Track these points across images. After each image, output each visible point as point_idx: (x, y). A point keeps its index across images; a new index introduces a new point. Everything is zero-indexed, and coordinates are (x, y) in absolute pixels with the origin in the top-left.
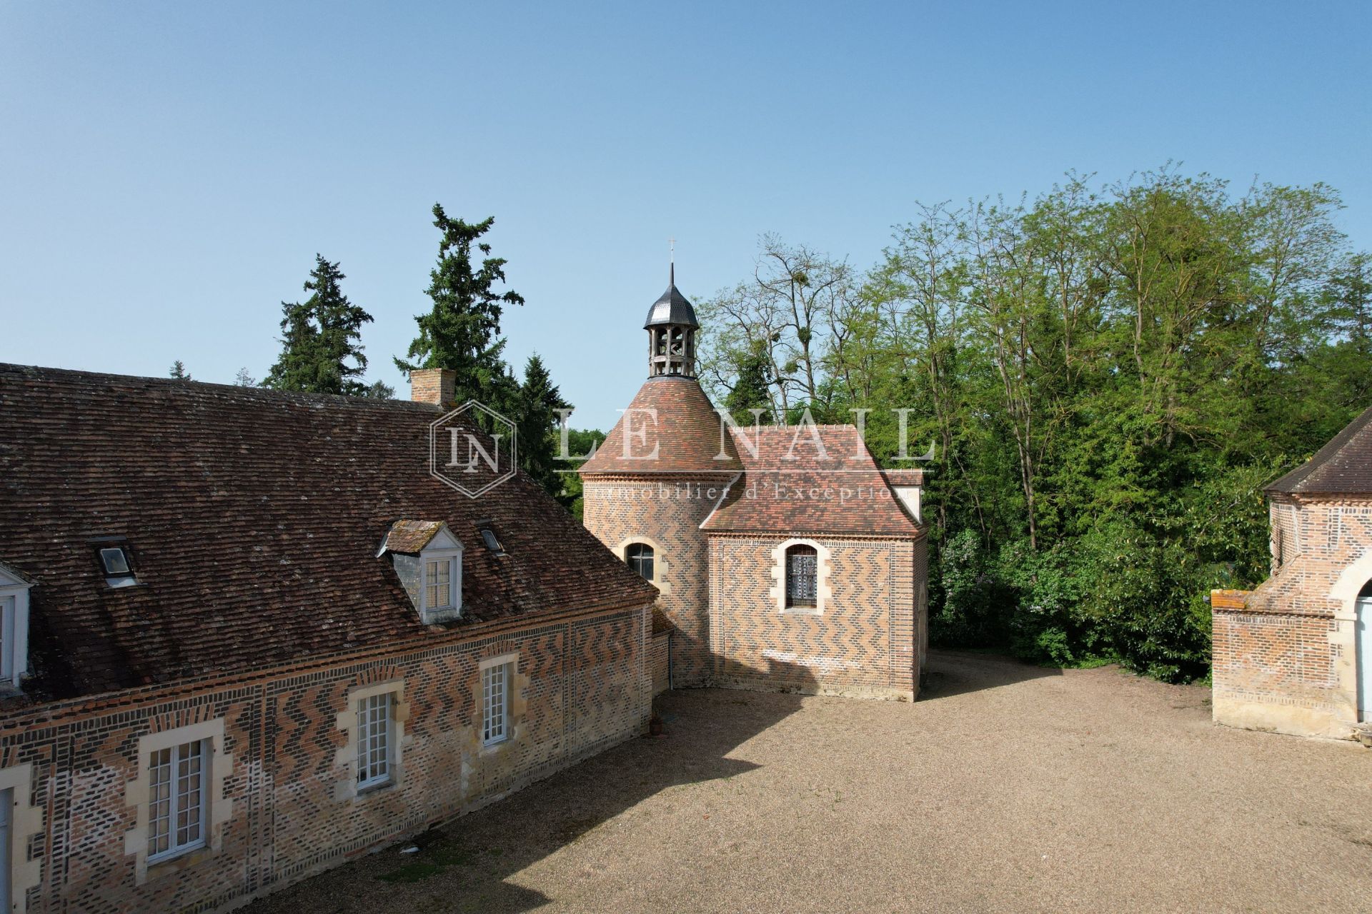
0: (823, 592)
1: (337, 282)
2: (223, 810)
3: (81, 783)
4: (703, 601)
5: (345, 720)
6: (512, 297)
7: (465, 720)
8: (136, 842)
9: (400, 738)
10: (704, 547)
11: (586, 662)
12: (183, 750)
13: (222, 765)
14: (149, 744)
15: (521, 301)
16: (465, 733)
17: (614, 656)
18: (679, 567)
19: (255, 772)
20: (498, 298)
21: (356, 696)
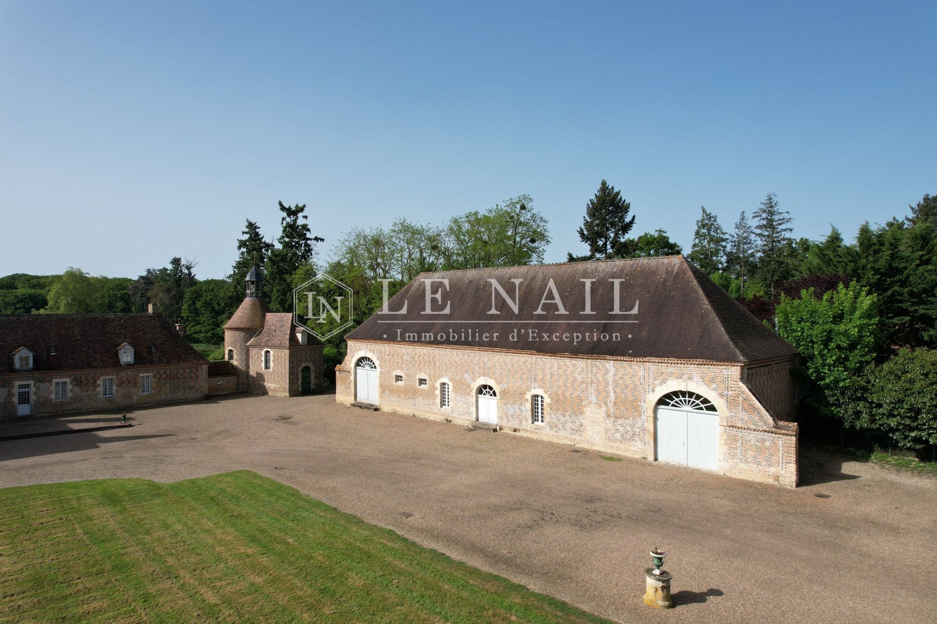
0: (272, 365)
1: (257, 230)
2: (70, 395)
3: (42, 385)
4: (248, 367)
5: (98, 382)
6: (317, 239)
7: (134, 387)
8: (53, 396)
9: (115, 388)
10: (248, 350)
11: (179, 378)
12: (62, 383)
13: (69, 387)
14: (54, 381)
15: (323, 240)
16: (134, 389)
17: (191, 377)
18: (240, 357)
19: (77, 389)
20: (312, 239)
21: (102, 378)
